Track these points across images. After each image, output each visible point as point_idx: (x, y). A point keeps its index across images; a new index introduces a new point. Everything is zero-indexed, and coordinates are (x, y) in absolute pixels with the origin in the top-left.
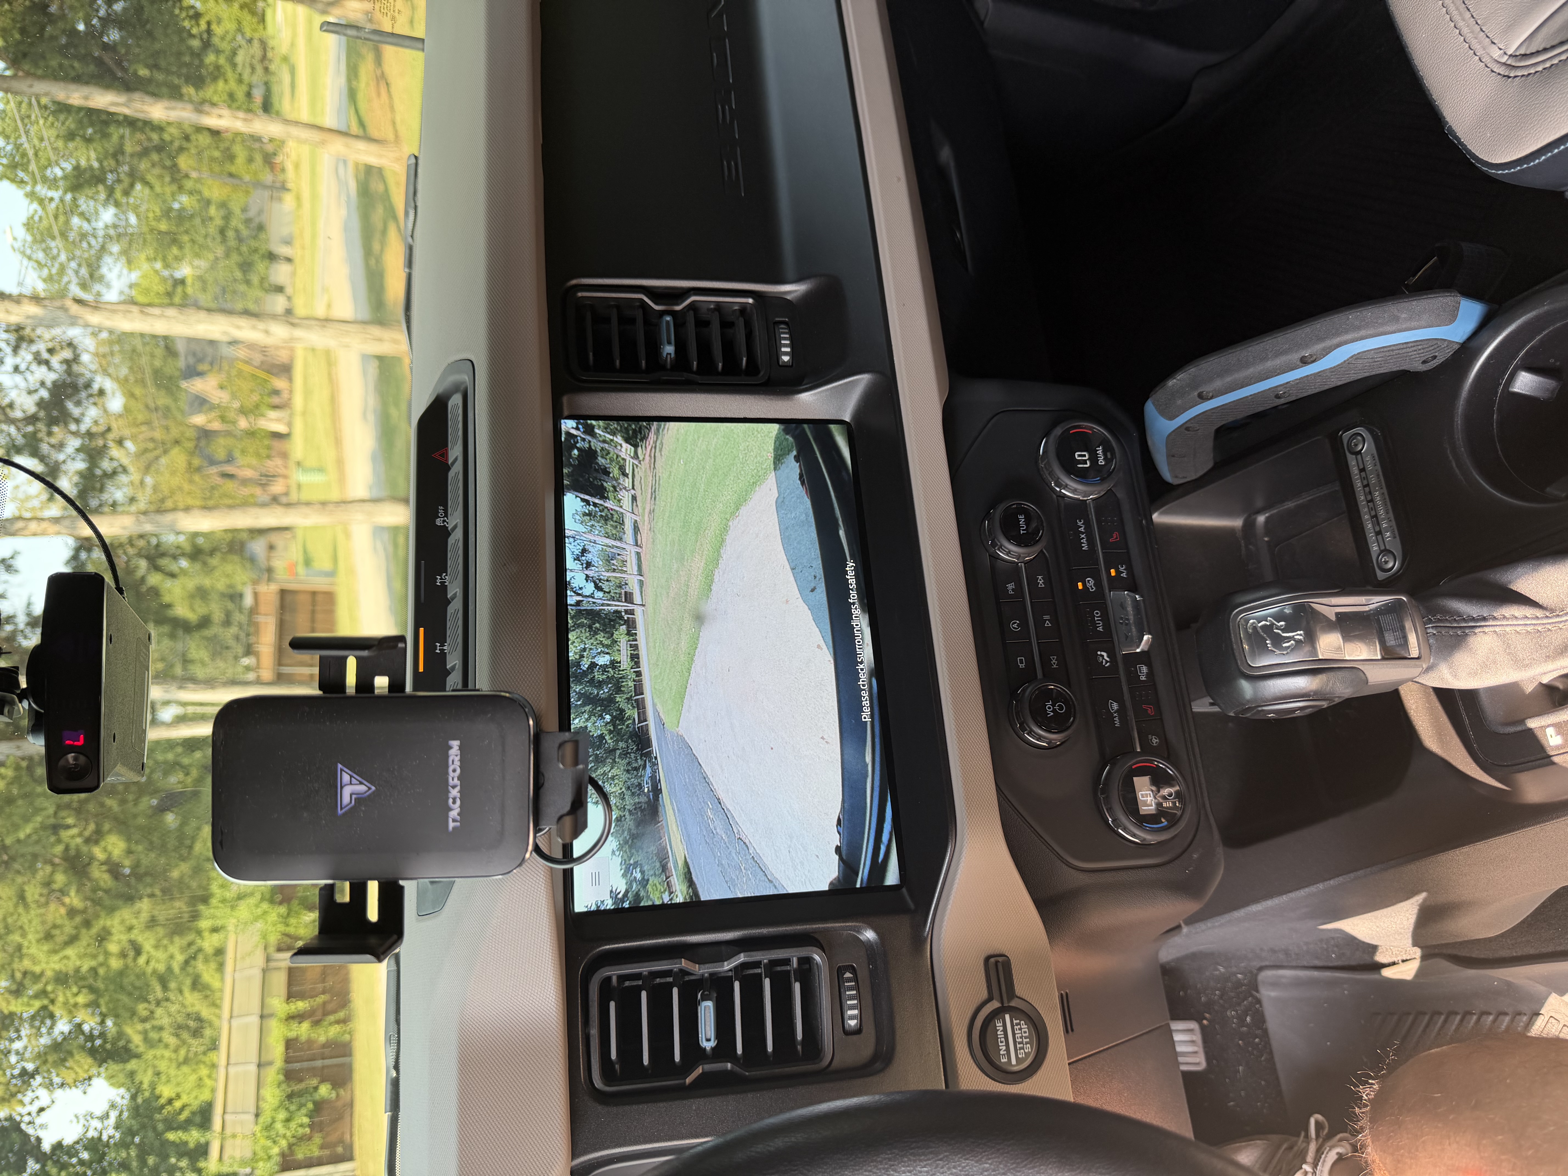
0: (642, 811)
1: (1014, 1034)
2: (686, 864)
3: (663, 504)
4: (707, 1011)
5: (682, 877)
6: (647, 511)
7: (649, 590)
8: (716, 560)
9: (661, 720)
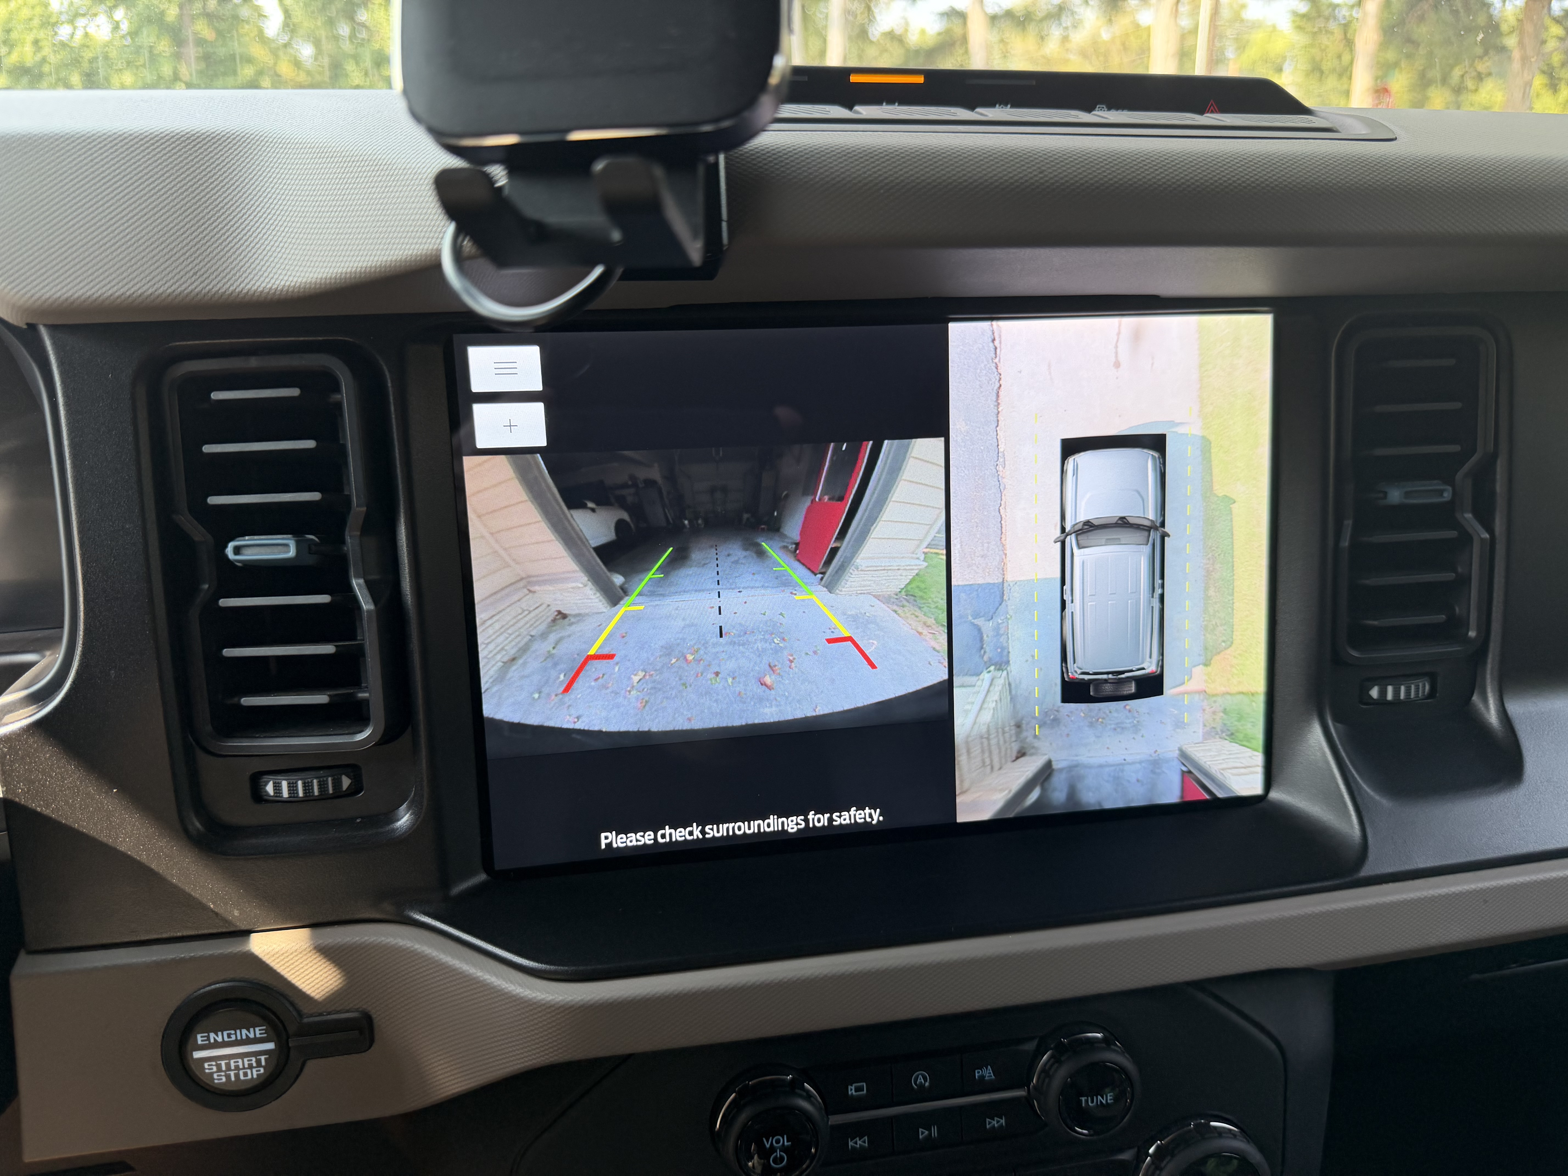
1: (242, 1056)
4: (283, 547)
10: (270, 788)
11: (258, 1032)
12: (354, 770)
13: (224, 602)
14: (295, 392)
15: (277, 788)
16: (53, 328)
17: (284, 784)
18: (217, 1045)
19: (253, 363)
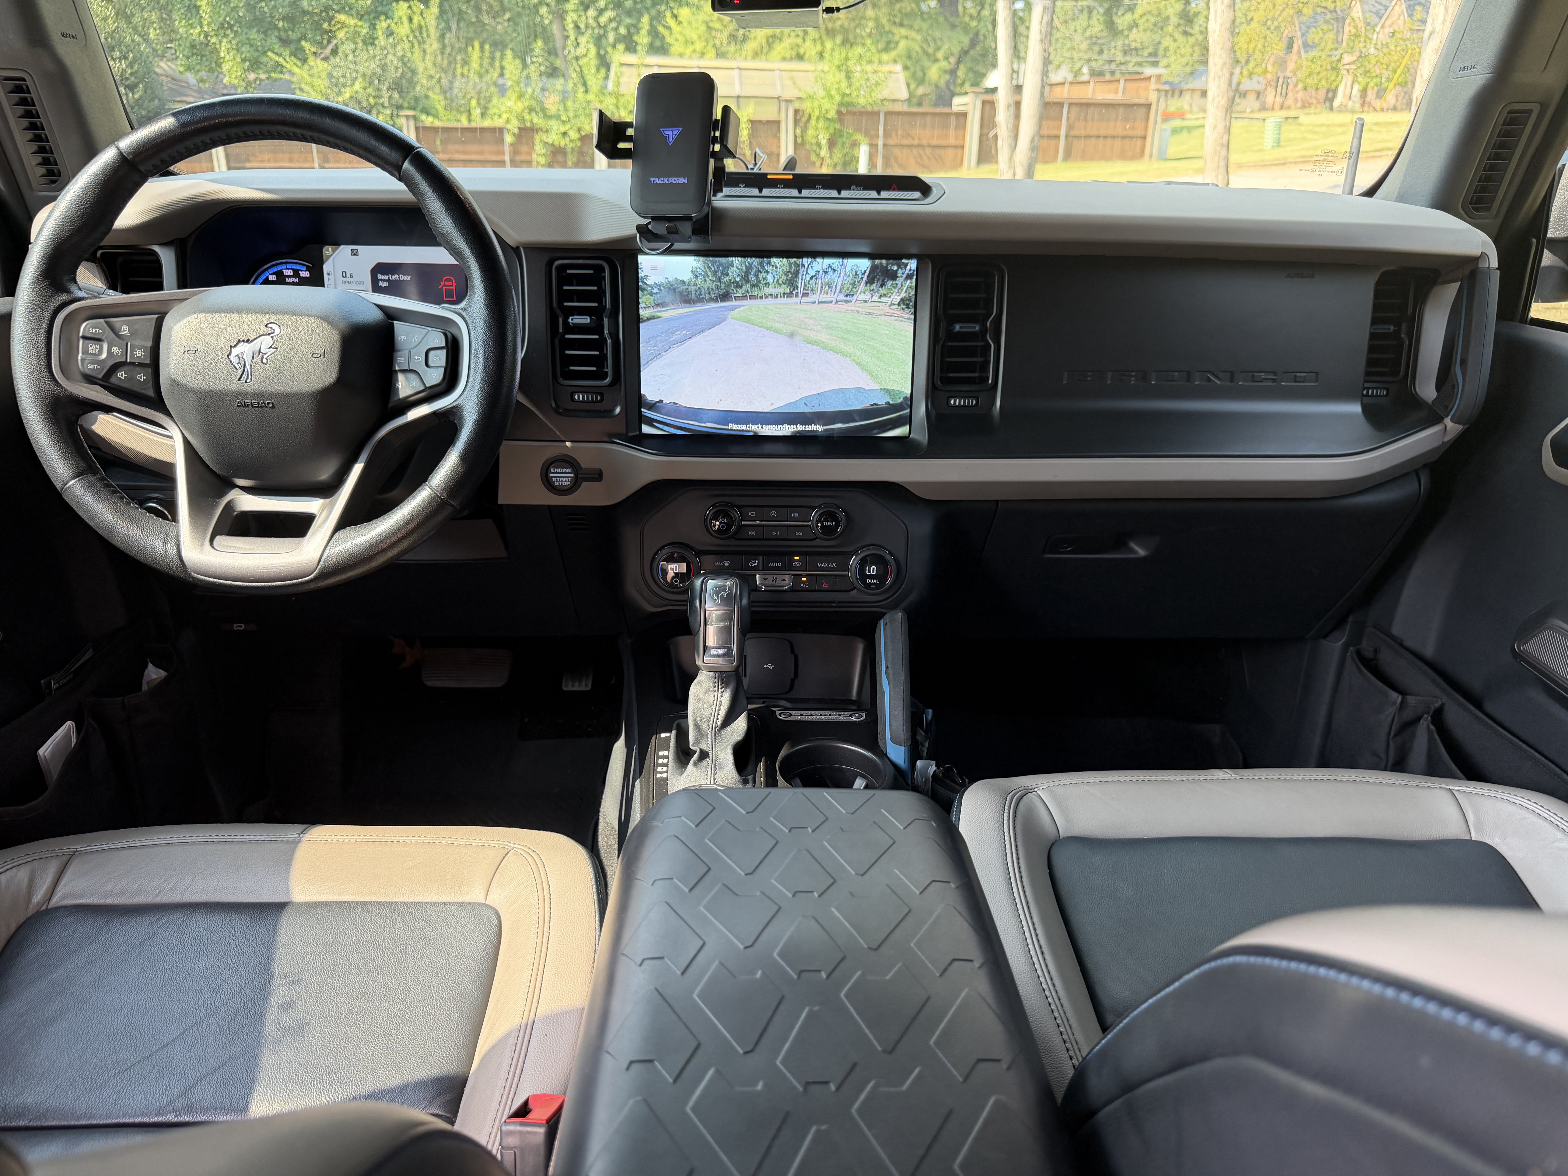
0: (687, 296)
1: (563, 477)
2: (659, 317)
3: (861, 319)
4: (586, 320)
5: (652, 314)
6: (858, 309)
7: (809, 307)
8: (825, 347)
9: (735, 309)
10: (576, 397)
11: (569, 470)
12: (602, 394)
13: (567, 336)
14: (592, 272)
15: (579, 397)
16: (524, 248)
17: (581, 396)
18: (557, 473)
19: (580, 262)
